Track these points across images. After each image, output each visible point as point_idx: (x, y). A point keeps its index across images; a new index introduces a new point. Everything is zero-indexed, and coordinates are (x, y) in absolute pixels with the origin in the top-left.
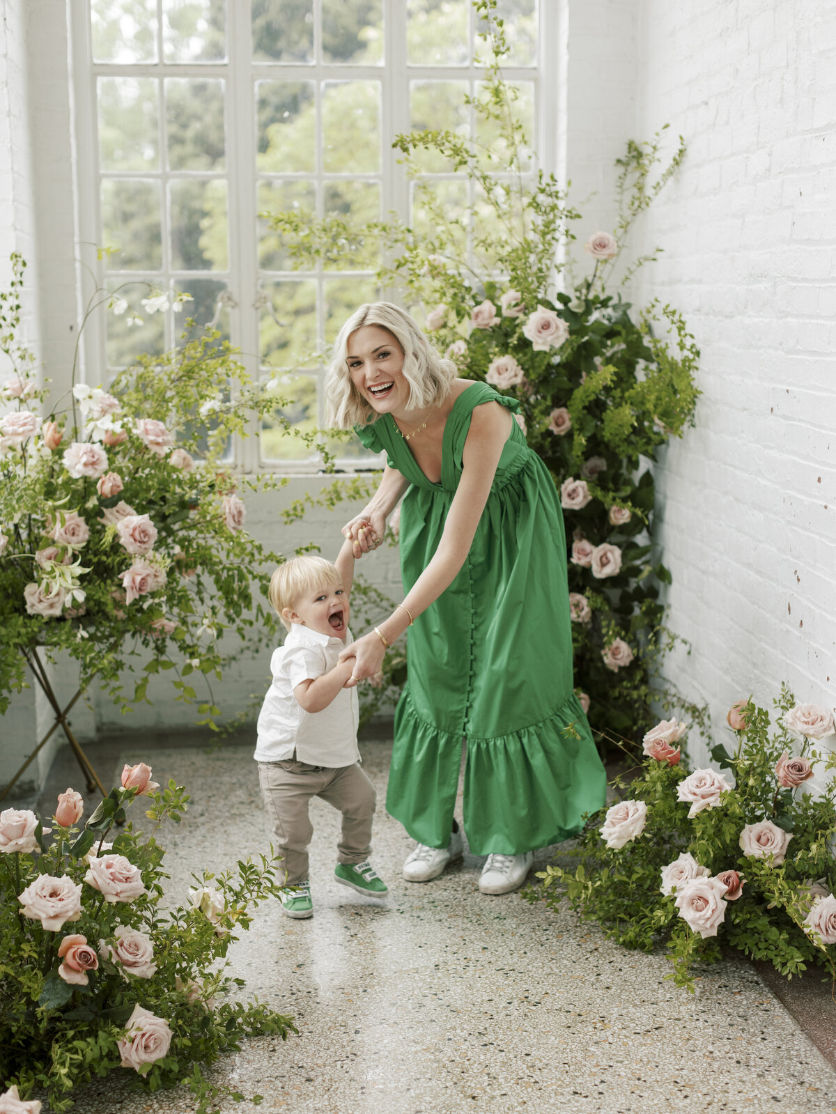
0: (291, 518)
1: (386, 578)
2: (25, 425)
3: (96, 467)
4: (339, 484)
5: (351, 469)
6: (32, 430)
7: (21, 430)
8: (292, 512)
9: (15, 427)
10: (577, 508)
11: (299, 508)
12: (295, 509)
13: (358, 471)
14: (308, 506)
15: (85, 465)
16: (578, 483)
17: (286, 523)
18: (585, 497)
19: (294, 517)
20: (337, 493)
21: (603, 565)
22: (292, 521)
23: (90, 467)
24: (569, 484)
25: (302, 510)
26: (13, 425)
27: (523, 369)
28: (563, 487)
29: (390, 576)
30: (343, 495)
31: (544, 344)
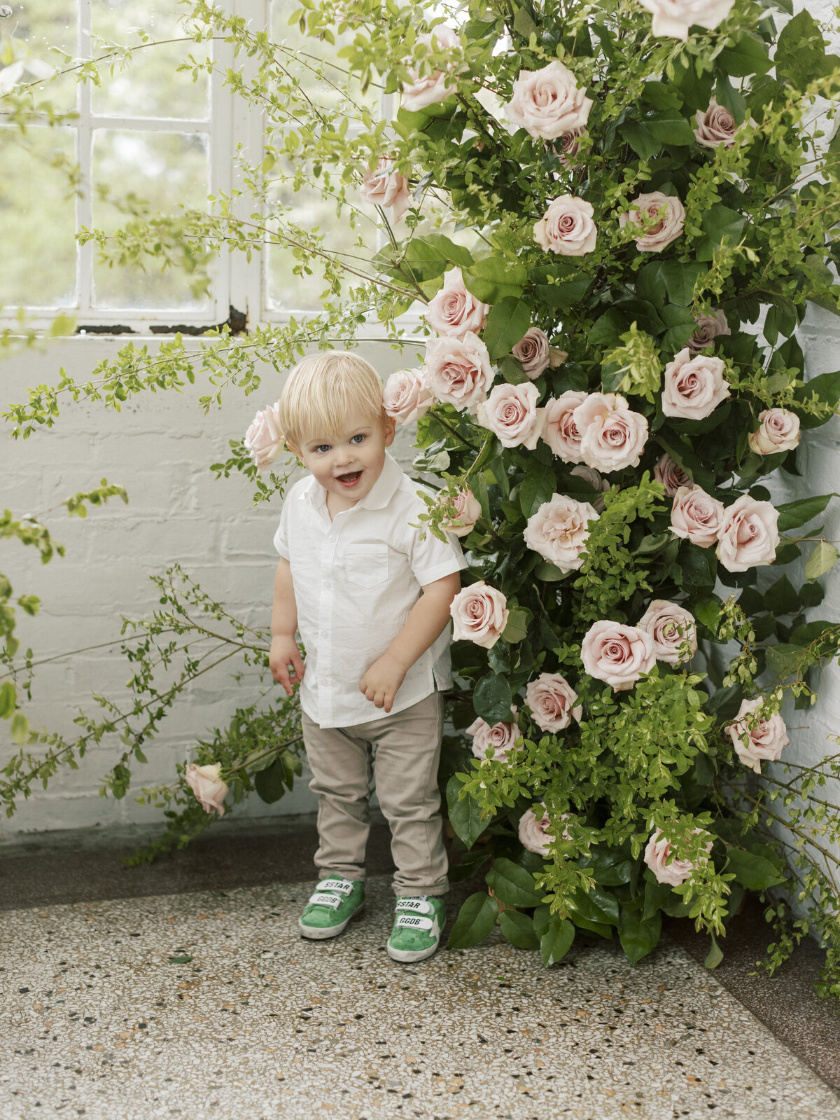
0: (26, 424)
1: (214, 549)
4: (136, 354)
5: (144, 327)
8: (29, 411)
10: (699, 416)
11: (45, 402)
12: (37, 403)
13: (156, 330)
14: (64, 397)
16: (700, 360)
17: (16, 434)
18: (715, 393)
19: (35, 424)
20: (131, 371)
21: (742, 544)
22: (29, 431)
24: (683, 364)
25: (53, 406)
27: (589, 95)
28: (670, 368)
29: (223, 545)
30: (142, 376)
31: (678, 20)
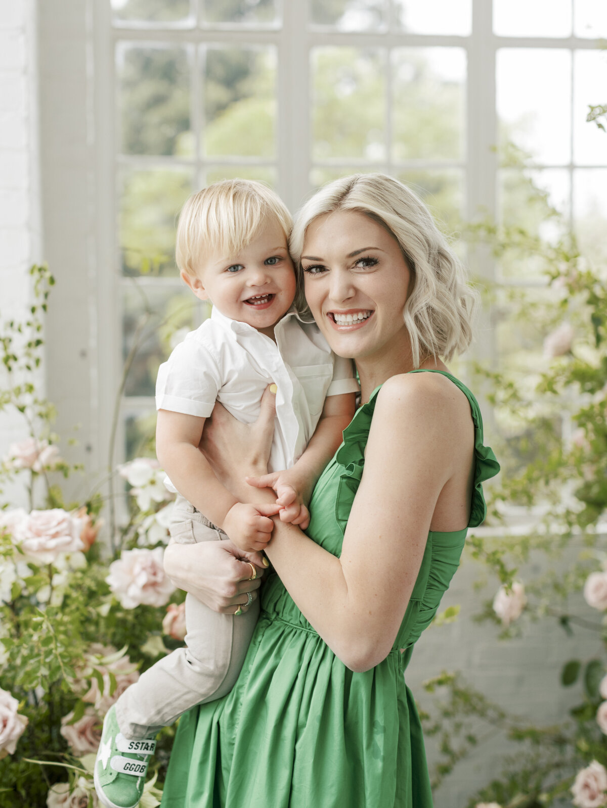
2: (55, 536)
3: (160, 589)
6: (69, 543)
7: (52, 543)
9: (42, 540)
15: (145, 587)
23: (150, 591)
26: (38, 534)
